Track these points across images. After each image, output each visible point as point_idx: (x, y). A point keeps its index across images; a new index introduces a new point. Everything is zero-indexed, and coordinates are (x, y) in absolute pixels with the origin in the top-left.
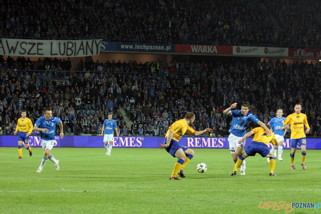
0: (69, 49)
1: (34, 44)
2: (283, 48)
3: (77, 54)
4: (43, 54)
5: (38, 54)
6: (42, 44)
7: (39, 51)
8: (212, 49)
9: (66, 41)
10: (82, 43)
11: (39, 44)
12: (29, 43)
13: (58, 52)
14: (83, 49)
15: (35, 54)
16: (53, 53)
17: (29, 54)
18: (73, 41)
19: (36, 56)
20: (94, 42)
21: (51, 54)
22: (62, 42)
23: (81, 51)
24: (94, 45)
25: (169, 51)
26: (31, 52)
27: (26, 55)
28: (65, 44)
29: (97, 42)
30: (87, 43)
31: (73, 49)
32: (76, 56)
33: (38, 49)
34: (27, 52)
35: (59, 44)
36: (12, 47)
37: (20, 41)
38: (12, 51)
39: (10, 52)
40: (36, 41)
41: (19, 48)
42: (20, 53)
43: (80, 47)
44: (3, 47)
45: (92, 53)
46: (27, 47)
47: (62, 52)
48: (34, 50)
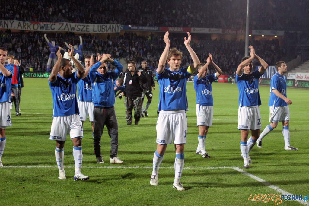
0: (104, 29)
1: (85, 26)
2: (219, 29)
3: (108, 31)
4: (89, 31)
5: (87, 31)
6: (89, 26)
7: (87, 29)
8: (180, 29)
9: (102, 25)
10: (110, 26)
11: (87, 26)
12: (82, 25)
13: (97, 30)
14: (111, 29)
15: (85, 31)
18: (105, 25)
19: (85, 32)
21: (94, 31)
22: (100, 25)
24: (117, 27)
25: (157, 30)
26: (83, 30)
27: (80, 32)
28: (101, 26)
30: (113, 26)
31: (105, 29)
34: (81, 30)
35: (98, 26)
36: (73, 28)
37: (77, 24)
38: (73, 30)
39: (72, 30)
40: (86, 24)
41: (76, 28)
42: (77, 31)
43: (109, 28)
44: (68, 27)
45: (115, 31)
46: (81, 28)
47: (99, 30)
48: (85, 29)
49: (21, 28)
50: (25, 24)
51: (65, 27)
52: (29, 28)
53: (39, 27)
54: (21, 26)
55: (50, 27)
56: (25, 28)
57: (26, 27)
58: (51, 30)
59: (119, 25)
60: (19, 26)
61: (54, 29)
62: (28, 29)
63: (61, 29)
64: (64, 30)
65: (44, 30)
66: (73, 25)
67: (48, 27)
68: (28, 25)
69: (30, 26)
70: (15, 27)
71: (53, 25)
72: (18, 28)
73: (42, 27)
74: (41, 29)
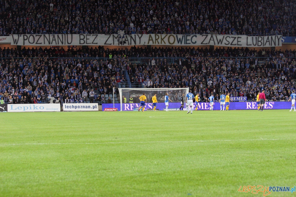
0: (260, 41)
1: (235, 38)
3: (265, 45)
4: (241, 45)
5: (238, 45)
6: (241, 38)
7: (239, 42)
11: (238, 38)
12: (232, 37)
13: (252, 43)
14: (269, 41)
15: (236, 45)
16: (248, 44)
17: (231, 44)
18: (262, 37)
20: (276, 37)
21: (247, 45)
22: (254, 37)
23: (268, 43)
24: (277, 40)
26: (233, 43)
27: (229, 46)
28: (256, 38)
29: (278, 37)
30: (272, 38)
31: (262, 41)
32: (264, 46)
33: (238, 41)
34: (230, 43)
36: (220, 40)
37: (226, 36)
38: (220, 43)
39: (218, 43)
40: (236, 36)
41: (224, 41)
42: (225, 44)
43: (267, 40)
44: (214, 40)
45: (275, 45)
46: (230, 40)
47: (255, 43)
48: (235, 42)
49: (153, 43)
50: (157, 37)
51: (210, 40)
52: (163, 42)
54: (152, 40)
55: (190, 41)
56: (158, 43)
57: (159, 40)
58: (192, 44)
60: (149, 40)
61: (196, 42)
62: (161, 43)
63: (205, 42)
64: (209, 43)
65: (183, 44)
66: (220, 37)
67: (187, 40)
68: (161, 38)
69: (164, 40)
70: (145, 43)
71: (194, 37)
72: (148, 43)
73: (179, 41)
74: (178, 43)
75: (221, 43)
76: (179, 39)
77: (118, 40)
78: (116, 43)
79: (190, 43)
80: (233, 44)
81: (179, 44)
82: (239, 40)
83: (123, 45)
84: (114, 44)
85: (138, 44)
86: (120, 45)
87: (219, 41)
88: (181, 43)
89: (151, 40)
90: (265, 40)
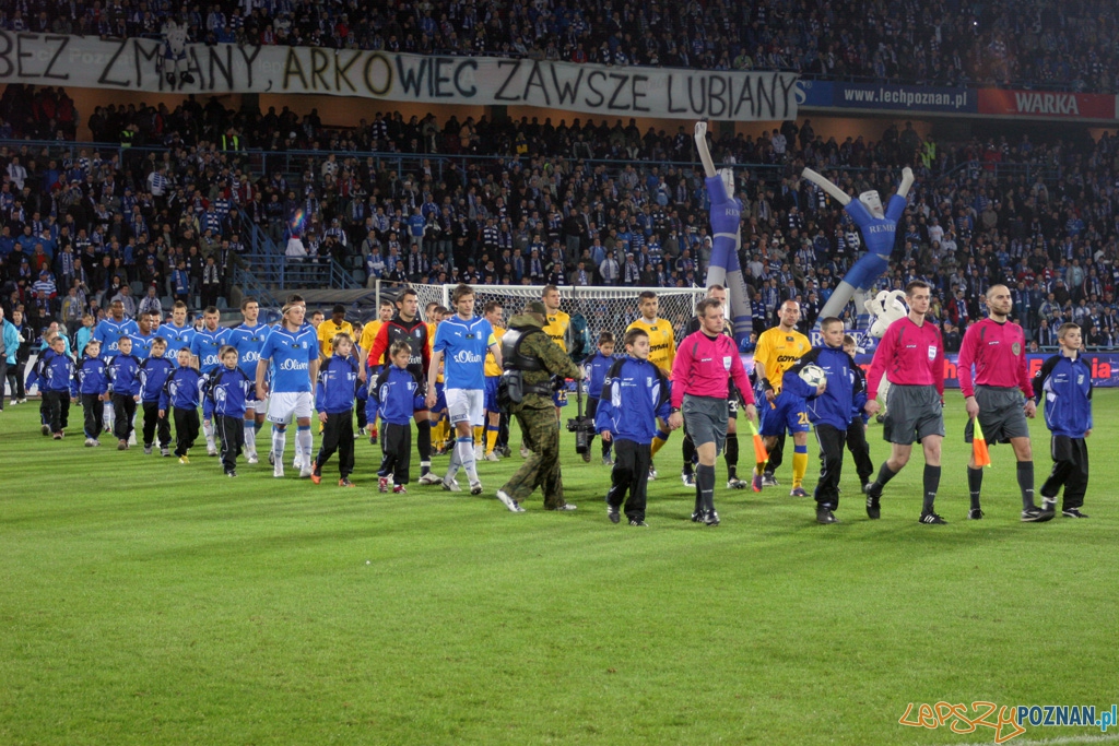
0: (717, 97)
1: (624, 79)
3: (736, 112)
4: (647, 110)
5: (636, 108)
6: (645, 79)
7: (638, 98)
8: (1067, 105)
9: (707, 74)
10: (748, 82)
11: (636, 78)
12: (612, 76)
13: (687, 104)
14: (750, 98)
15: (627, 107)
16: (674, 106)
17: (611, 106)
18: (725, 75)
19: (631, 113)
20: (778, 83)
21: (670, 110)
22: (697, 75)
23: (746, 105)
24: (779, 91)
25: (962, 108)
26: (618, 102)
27: (603, 110)
28: (703, 80)
29: (784, 80)
30: (760, 83)
31: (726, 97)
32: (734, 118)
33: (635, 95)
34: (606, 101)
35: (690, 79)
36: (567, 86)
37: (589, 68)
38: (568, 97)
39: (562, 99)
40: (630, 71)
41: (584, 91)
42: (589, 103)
43: (743, 93)
44: (542, 85)
45: (773, 114)
46: (607, 86)
47: (698, 104)
48: (625, 96)
49: (305, 85)
50: (320, 63)
51: (529, 83)
52: (343, 83)
53: (396, 82)
54: (300, 72)
55: (451, 83)
56: (326, 86)
57: (329, 75)
58: (458, 99)
59: (788, 77)
60: (288, 72)
61: (473, 91)
62: (338, 88)
63: (509, 92)
64: (525, 97)
65: (425, 97)
66: (567, 72)
67: (439, 80)
68: (337, 68)
69: (349, 74)
70: (270, 82)
71: (468, 69)
72: (286, 85)
73: (409, 82)
74: (406, 90)
75: (573, 99)
76: (406, 75)
77: (158, 69)
78: (150, 80)
79: (450, 95)
80: (616, 103)
81: (410, 97)
82: (637, 90)
83: (177, 91)
84: (139, 84)
85: (241, 86)
86: (167, 89)
87: (562, 88)
88: (417, 93)
89: (294, 73)
90: (737, 90)
